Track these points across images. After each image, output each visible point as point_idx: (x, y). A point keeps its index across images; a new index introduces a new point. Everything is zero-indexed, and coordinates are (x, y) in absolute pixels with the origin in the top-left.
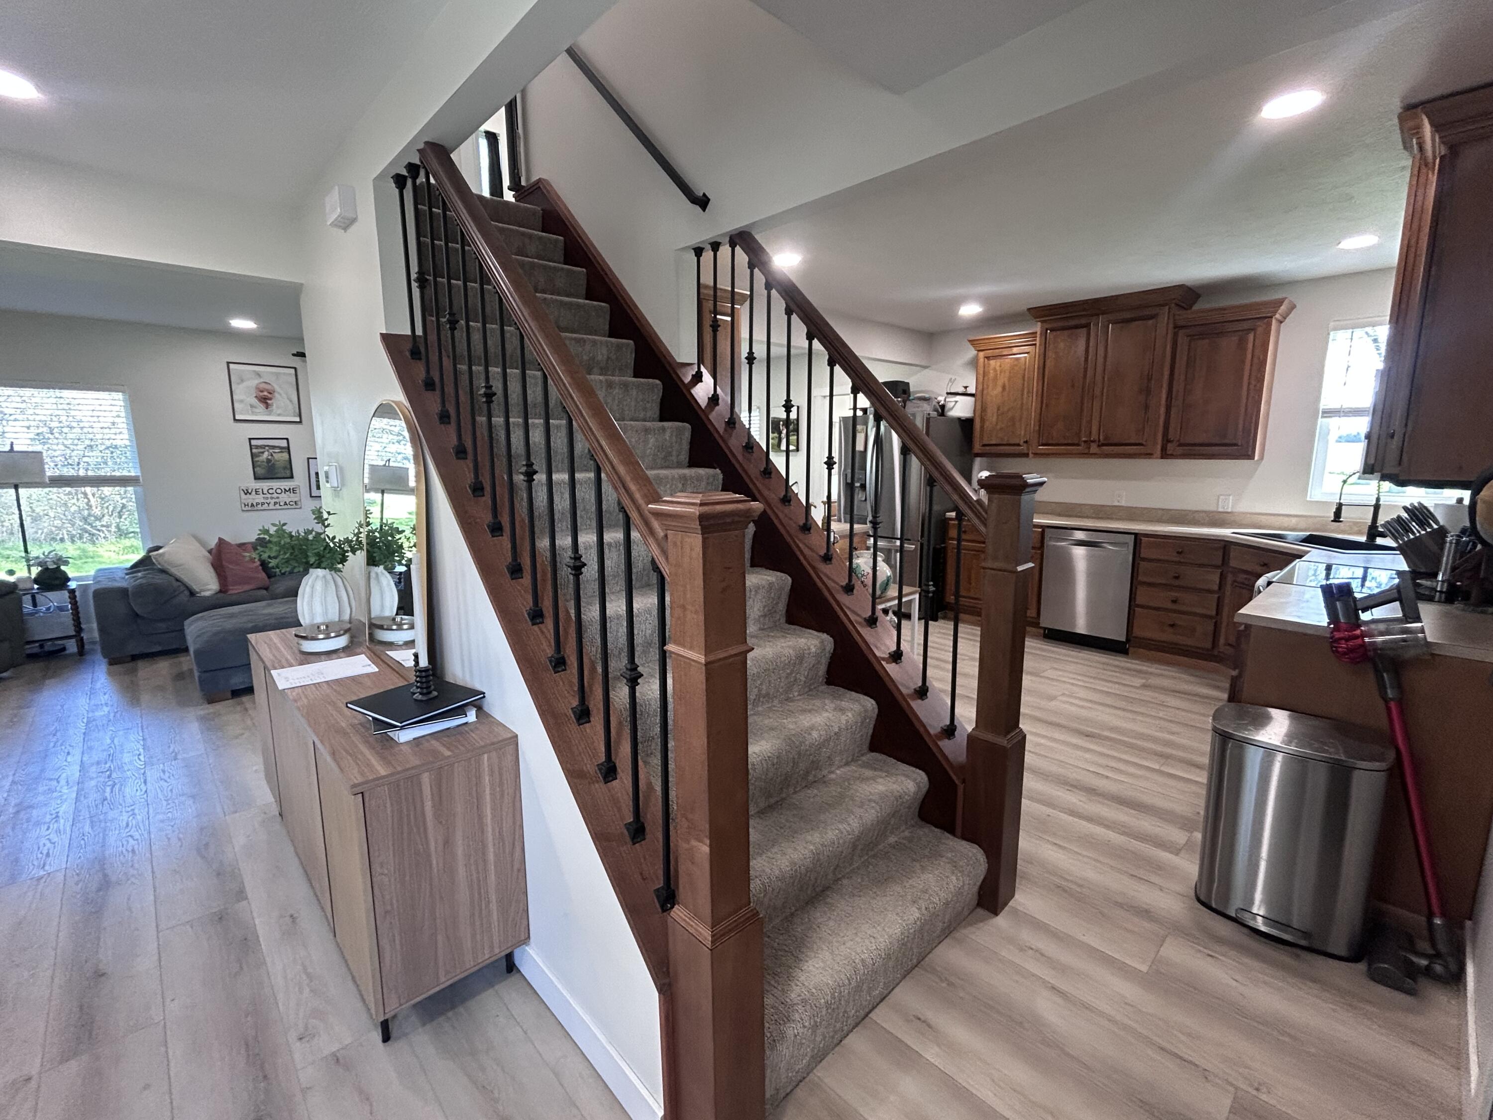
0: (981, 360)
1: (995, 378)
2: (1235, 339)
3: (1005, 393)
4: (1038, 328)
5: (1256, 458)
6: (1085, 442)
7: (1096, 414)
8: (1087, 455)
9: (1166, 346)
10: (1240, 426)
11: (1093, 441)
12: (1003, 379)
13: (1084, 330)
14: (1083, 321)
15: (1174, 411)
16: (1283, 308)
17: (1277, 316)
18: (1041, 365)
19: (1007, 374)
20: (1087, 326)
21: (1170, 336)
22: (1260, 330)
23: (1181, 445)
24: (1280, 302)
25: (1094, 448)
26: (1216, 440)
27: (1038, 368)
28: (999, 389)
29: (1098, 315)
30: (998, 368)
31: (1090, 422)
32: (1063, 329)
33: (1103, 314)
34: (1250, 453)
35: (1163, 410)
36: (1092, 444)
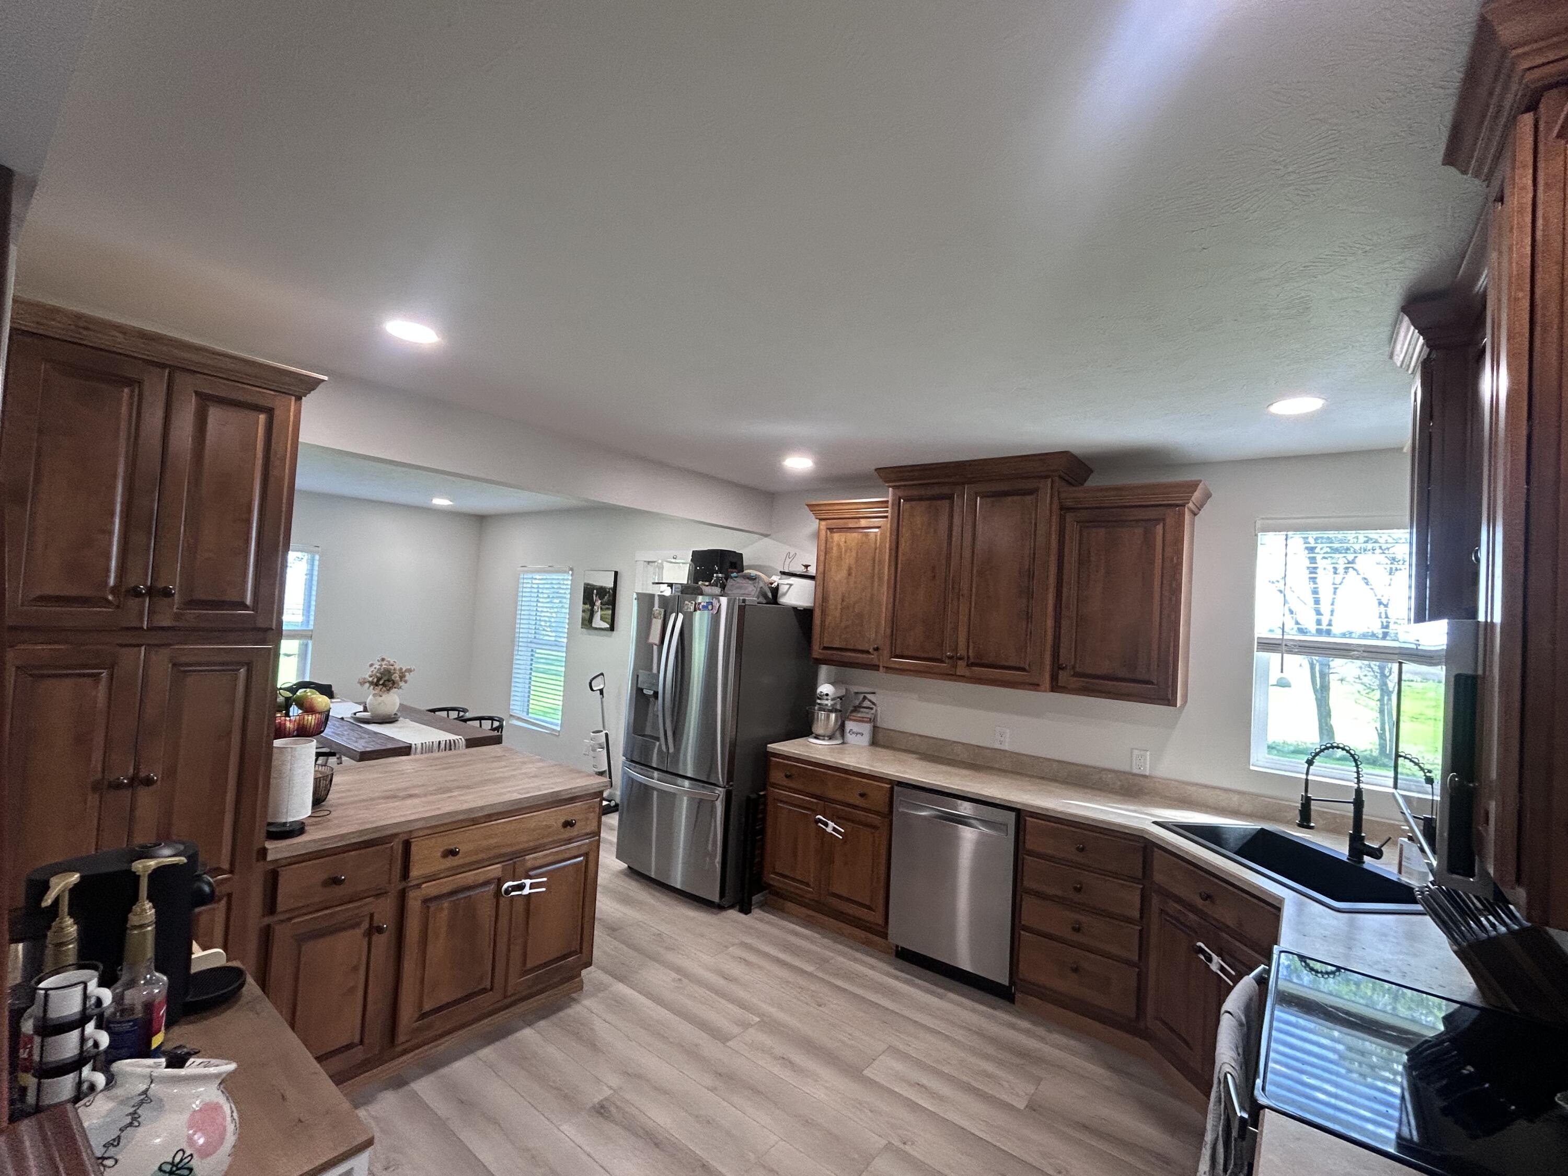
0: (823, 533)
1: (840, 558)
2: (1139, 531)
3: (852, 579)
4: (890, 495)
5: (1179, 704)
6: (950, 658)
7: (963, 619)
8: (951, 676)
9: (1050, 534)
10: (1155, 654)
11: (961, 658)
12: (849, 560)
13: (946, 503)
14: (946, 490)
15: (1065, 623)
16: (1197, 495)
17: (1191, 505)
18: (894, 546)
19: (854, 554)
20: (950, 497)
21: (1055, 519)
22: (1170, 521)
23: (1077, 675)
24: (1193, 486)
25: (961, 669)
26: (1122, 673)
27: (890, 550)
28: (844, 573)
29: (963, 484)
30: (842, 544)
31: (956, 629)
32: (921, 499)
33: (970, 482)
34: (1170, 696)
35: (1050, 623)
36: (960, 663)
